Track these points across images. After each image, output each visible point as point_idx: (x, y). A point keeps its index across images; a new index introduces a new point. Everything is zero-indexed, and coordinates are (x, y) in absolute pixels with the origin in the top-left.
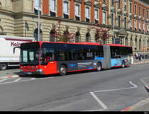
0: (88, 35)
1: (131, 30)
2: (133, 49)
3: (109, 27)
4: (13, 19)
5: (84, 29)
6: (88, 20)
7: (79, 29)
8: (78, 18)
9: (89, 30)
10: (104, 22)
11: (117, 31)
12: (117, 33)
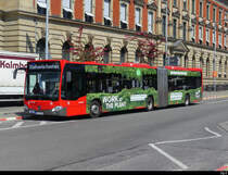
0: (124, 51)
1: (192, 43)
6: (124, 25)
7: (109, 40)
8: (108, 22)
10: (149, 30)
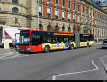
1: (93, 26)
2: (94, 36)
3: (81, 24)
4: (26, 19)
5: (67, 25)
6: (69, 20)
7: (64, 25)
8: (63, 19)
9: (70, 25)
10: (78, 21)
11: (85, 26)
12: (86, 28)
